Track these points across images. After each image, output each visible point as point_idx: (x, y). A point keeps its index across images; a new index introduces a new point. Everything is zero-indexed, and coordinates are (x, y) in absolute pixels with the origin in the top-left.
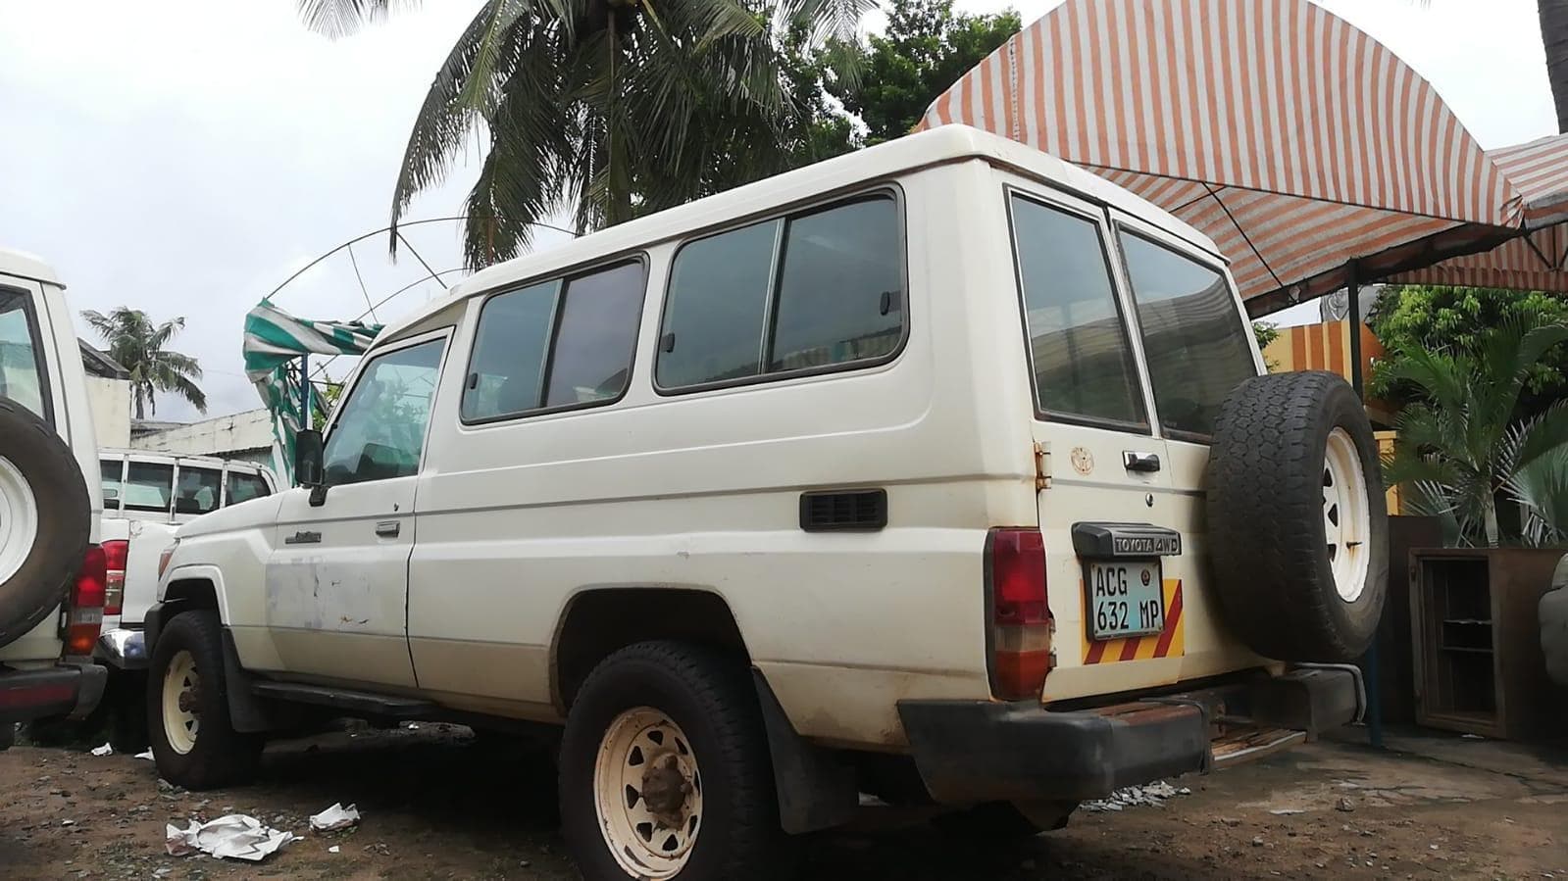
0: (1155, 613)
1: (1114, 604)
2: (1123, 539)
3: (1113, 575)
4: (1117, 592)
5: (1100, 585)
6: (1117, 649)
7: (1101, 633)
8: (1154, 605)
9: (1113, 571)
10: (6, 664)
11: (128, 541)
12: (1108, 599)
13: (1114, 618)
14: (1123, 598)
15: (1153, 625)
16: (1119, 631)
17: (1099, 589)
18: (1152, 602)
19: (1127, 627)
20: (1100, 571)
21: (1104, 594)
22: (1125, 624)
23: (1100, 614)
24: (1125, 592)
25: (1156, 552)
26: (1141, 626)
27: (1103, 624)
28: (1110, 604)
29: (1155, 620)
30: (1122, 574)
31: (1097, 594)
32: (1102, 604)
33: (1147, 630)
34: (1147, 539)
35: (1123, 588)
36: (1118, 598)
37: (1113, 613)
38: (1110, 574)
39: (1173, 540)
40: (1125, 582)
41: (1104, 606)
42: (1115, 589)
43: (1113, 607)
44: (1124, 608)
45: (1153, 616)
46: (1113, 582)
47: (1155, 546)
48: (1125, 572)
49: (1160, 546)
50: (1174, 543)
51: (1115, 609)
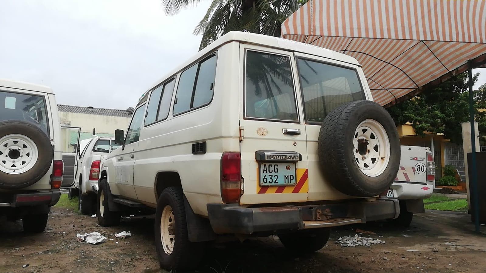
0: (292, 179)
1: (272, 176)
2: (271, 155)
3: (272, 167)
4: (273, 171)
5: (265, 169)
6: (275, 189)
7: (264, 184)
8: (292, 177)
9: (272, 165)
10: (37, 190)
11: (100, 161)
12: (268, 174)
13: (271, 180)
14: (276, 174)
15: (291, 183)
16: (273, 184)
17: (264, 171)
18: (290, 176)
19: (278, 183)
20: (265, 165)
21: (267, 172)
22: (276, 182)
23: (264, 178)
24: (277, 172)
25: (287, 160)
26: (285, 183)
27: (265, 181)
28: (269, 175)
29: (292, 181)
30: (276, 166)
31: (264, 172)
32: (266, 175)
33: (288, 184)
34: (283, 156)
35: (276, 171)
36: (274, 174)
37: (271, 178)
38: (270, 166)
39: (296, 156)
40: (277, 169)
41: (266, 176)
42: (272, 171)
43: (271, 176)
44: (276, 177)
45: (291, 180)
46: (272, 169)
47: (287, 158)
48: (278, 166)
49: (289, 158)
50: (297, 157)
51: (271, 177)
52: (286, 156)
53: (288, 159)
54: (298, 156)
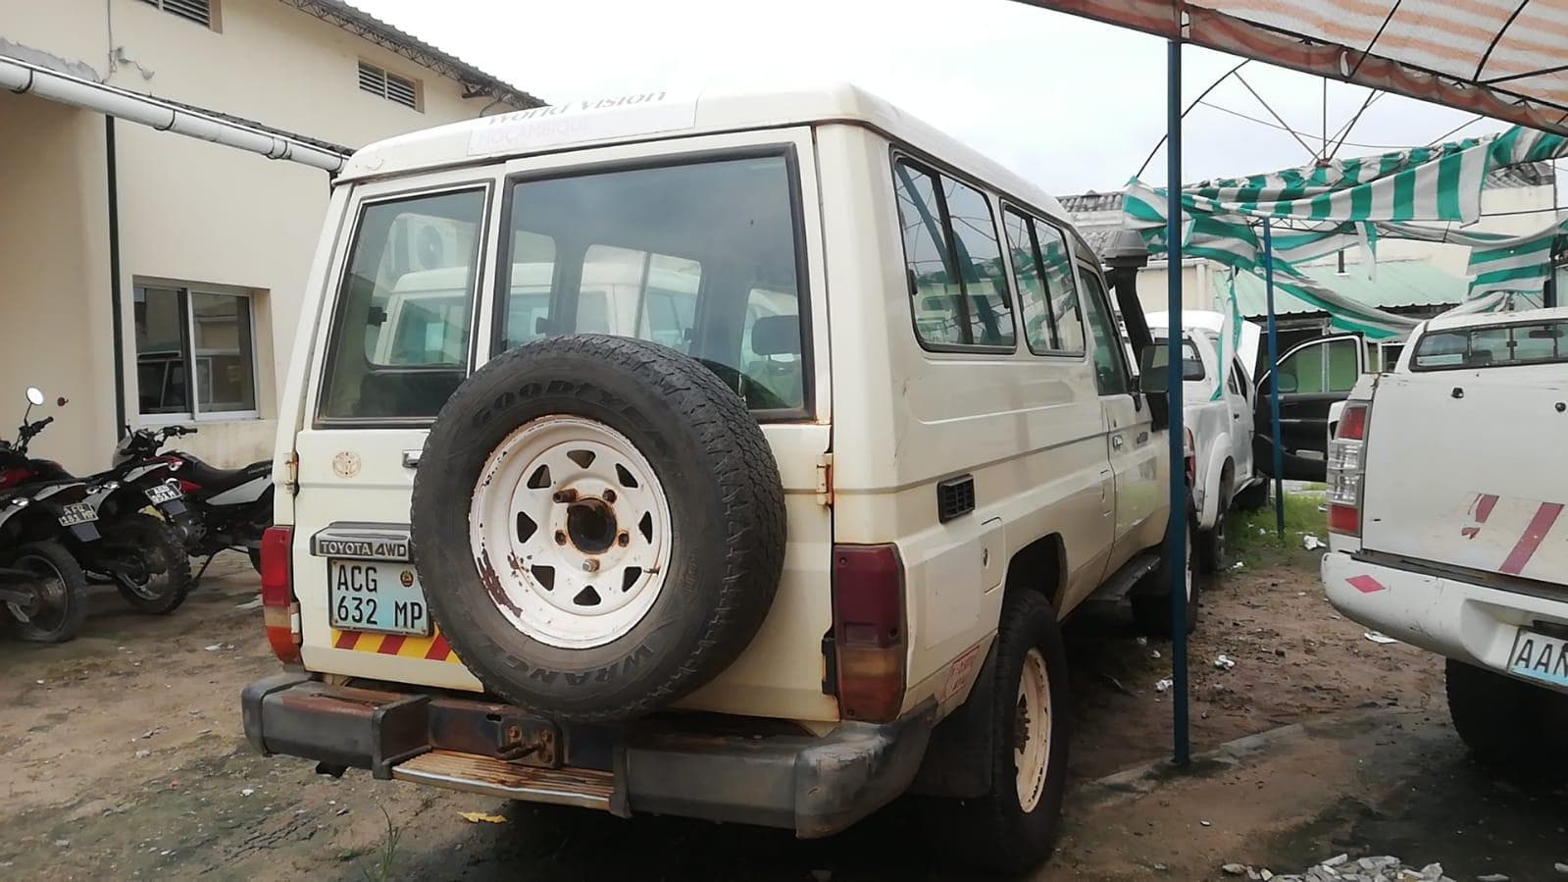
0: (416, 615)
1: (360, 599)
3: (360, 572)
4: (364, 588)
5: (343, 580)
6: (376, 642)
7: (340, 623)
8: (416, 608)
9: (359, 569)
12: (352, 593)
13: (358, 612)
14: (372, 596)
15: (413, 627)
16: (364, 624)
17: (340, 584)
18: (413, 604)
19: (375, 623)
20: (342, 567)
21: (347, 589)
22: (372, 619)
23: (340, 607)
24: (375, 589)
25: (376, 556)
26: (396, 625)
27: (343, 616)
28: (354, 599)
29: (415, 621)
30: (371, 572)
31: (339, 588)
32: (344, 598)
33: (405, 630)
34: (363, 543)
35: (372, 586)
36: (365, 595)
37: (357, 608)
38: (356, 572)
39: (400, 546)
40: (374, 581)
41: (346, 600)
42: (361, 585)
43: (358, 602)
44: (372, 604)
45: (413, 618)
46: (360, 579)
47: (374, 549)
48: (375, 571)
49: (380, 551)
50: (402, 549)
51: (360, 604)
52: (370, 545)
53: (377, 553)
54: (403, 546)
